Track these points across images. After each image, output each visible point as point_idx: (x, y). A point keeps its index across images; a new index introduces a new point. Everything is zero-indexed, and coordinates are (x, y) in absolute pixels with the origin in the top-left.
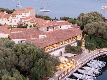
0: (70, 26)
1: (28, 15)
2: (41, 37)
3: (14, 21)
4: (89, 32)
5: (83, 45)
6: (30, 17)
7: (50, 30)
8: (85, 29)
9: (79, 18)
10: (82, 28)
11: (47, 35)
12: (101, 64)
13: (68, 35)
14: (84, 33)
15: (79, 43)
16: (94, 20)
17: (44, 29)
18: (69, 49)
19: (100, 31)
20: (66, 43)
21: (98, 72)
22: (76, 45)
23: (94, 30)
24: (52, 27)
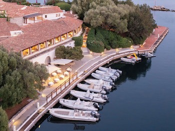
0: (62, 14)
2: (14, 34)
4: (94, 23)
5: (84, 44)
7: (29, 21)
8: (86, 18)
10: (81, 17)
11: (24, 29)
12: (113, 73)
13: (59, 29)
14: (85, 25)
15: (78, 42)
17: (19, 21)
18: (62, 53)
19: (110, 21)
20: (57, 43)
21: (109, 87)
22: (72, 44)
23: (101, 20)
24: (32, 17)
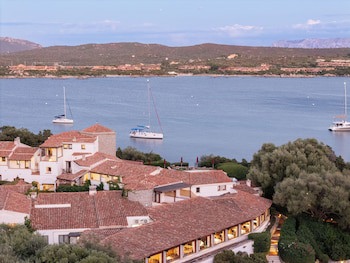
0: (230, 186)
1: (92, 148)
2: (133, 222)
3: (46, 170)
4: (293, 206)
5: (273, 250)
6: (99, 156)
7: (164, 198)
8: (278, 196)
9: (257, 159)
10: (268, 193)
11: (154, 214)
13: (223, 216)
14: (275, 209)
15: (261, 242)
16: (308, 166)
17: (144, 197)
19: (326, 202)
20: (218, 243)
22: (248, 248)
23: (308, 200)
24: (171, 190)
